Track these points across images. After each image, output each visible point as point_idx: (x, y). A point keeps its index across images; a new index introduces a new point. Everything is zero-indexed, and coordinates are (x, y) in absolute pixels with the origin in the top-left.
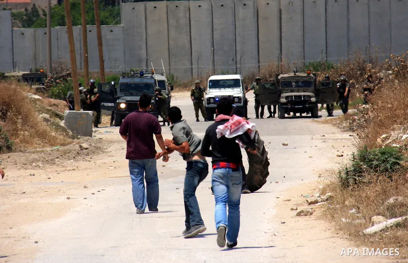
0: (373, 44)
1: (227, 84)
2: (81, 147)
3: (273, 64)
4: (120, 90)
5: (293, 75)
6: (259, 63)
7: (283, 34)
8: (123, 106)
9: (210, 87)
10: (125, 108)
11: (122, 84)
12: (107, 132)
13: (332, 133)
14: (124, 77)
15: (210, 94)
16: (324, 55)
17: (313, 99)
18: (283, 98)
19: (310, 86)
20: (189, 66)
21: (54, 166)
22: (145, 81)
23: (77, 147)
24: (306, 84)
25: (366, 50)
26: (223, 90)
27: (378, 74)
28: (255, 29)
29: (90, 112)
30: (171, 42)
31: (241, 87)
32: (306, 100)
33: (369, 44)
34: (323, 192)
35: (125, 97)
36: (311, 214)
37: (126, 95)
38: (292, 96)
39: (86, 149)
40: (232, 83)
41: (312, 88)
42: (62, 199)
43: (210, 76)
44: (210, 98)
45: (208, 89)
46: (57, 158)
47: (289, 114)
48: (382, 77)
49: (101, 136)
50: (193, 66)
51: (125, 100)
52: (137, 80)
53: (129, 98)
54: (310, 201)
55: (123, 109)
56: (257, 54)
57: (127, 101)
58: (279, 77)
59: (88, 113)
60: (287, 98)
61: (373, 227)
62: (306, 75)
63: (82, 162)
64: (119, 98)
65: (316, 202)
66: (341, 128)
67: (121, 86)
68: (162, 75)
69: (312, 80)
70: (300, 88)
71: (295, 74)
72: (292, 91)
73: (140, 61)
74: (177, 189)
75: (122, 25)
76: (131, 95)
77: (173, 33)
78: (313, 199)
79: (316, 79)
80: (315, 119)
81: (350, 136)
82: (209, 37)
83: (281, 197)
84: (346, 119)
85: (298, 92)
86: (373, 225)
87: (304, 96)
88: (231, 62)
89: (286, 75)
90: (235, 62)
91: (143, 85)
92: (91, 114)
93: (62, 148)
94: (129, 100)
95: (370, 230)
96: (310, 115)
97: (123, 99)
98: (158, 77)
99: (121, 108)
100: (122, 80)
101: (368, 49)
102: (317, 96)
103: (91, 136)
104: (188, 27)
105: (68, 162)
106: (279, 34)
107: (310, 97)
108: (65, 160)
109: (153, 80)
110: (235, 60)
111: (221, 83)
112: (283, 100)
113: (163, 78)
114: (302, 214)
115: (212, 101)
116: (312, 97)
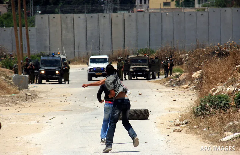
0: (175, 39)
1: (100, 61)
2: (26, 94)
3: (120, 50)
4: (42, 63)
5: (137, 56)
6: (112, 49)
7: (126, 33)
8: (43, 72)
9: (91, 62)
10: (44, 74)
11: (42, 60)
12: (35, 87)
13: (162, 88)
14: (43, 56)
15: (91, 66)
16: (148, 45)
17: (148, 70)
18: (131, 68)
19: (146, 62)
20: (73, 51)
21: (17, 105)
22: (55, 58)
23: (24, 95)
24: (144, 61)
25: (172, 42)
26: (98, 64)
27: (181, 56)
28: (110, 30)
29: (27, 75)
30: (63, 37)
31: (108, 63)
32: (144, 70)
33: (173, 39)
34: (182, 119)
35: (44, 68)
36: (181, 131)
37: (44, 66)
38: (136, 68)
39: (30, 96)
40: (103, 60)
41: (147, 63)
42: (34, 122)
43: (90, 56)
44: (91, 68)
45: (90, 63)
46: (17, 100)
47: (135, 78)
48: (183, 57)
49: (33, 89)
50: (76, 51)
51: (44, 69)
52: (51, 58)
53: (46, 68)
54: (176, 124)
55: (43, 74)
56: (111, 45)
57: (45, 70)
58: (129, 57)
59: (26, 76)
60: (133, 68)
61: (225, 138)
62: (143, 56)
63: (31, 103)
64: (40, 68)
65: (180, 125)
66: (165, 85)
67: (41, 62)
68: (64, 55)
69: (147, 59)
70: (140, 63)
71: (138, 56)
72: (136, 65)
73: (45, 47)
74: (95, 117)
75: (35, 27)
76: (47, 66)
77: (64, 32)
78: (178, 123)
79: (149, 58)
80: (149, 80)
81: (173, 89)
82: (85, 34)
83: (157, 122)
84: (167, 80)
85: (139, 65)
86: (225, 137)
87: (143, 68)
88: (97, 49)
89: (133, 56)
90: (99, 48)
91: (54, 61)
92: (27, 77)
93: (16, 95)
94: (46, 69)
95: (224, 139)
96: (146, 78)
97: (43, 68)
98: (62, 57)
99: (42, 73)
100: (42, 58)
101: (173, 42)
102: (150, 67)
103: (27, 89)
104: (73, 29)
105: (24, 102)
106: (123, 33)
107: (146, 68)
108: (21, 102)
109: (60, 58)
110: (99, 47)
111: (97, 60)
112: (131, 70)
113: (64, 57)
114: (176, 131)
115: (92, 70)
116: (147, 68)
